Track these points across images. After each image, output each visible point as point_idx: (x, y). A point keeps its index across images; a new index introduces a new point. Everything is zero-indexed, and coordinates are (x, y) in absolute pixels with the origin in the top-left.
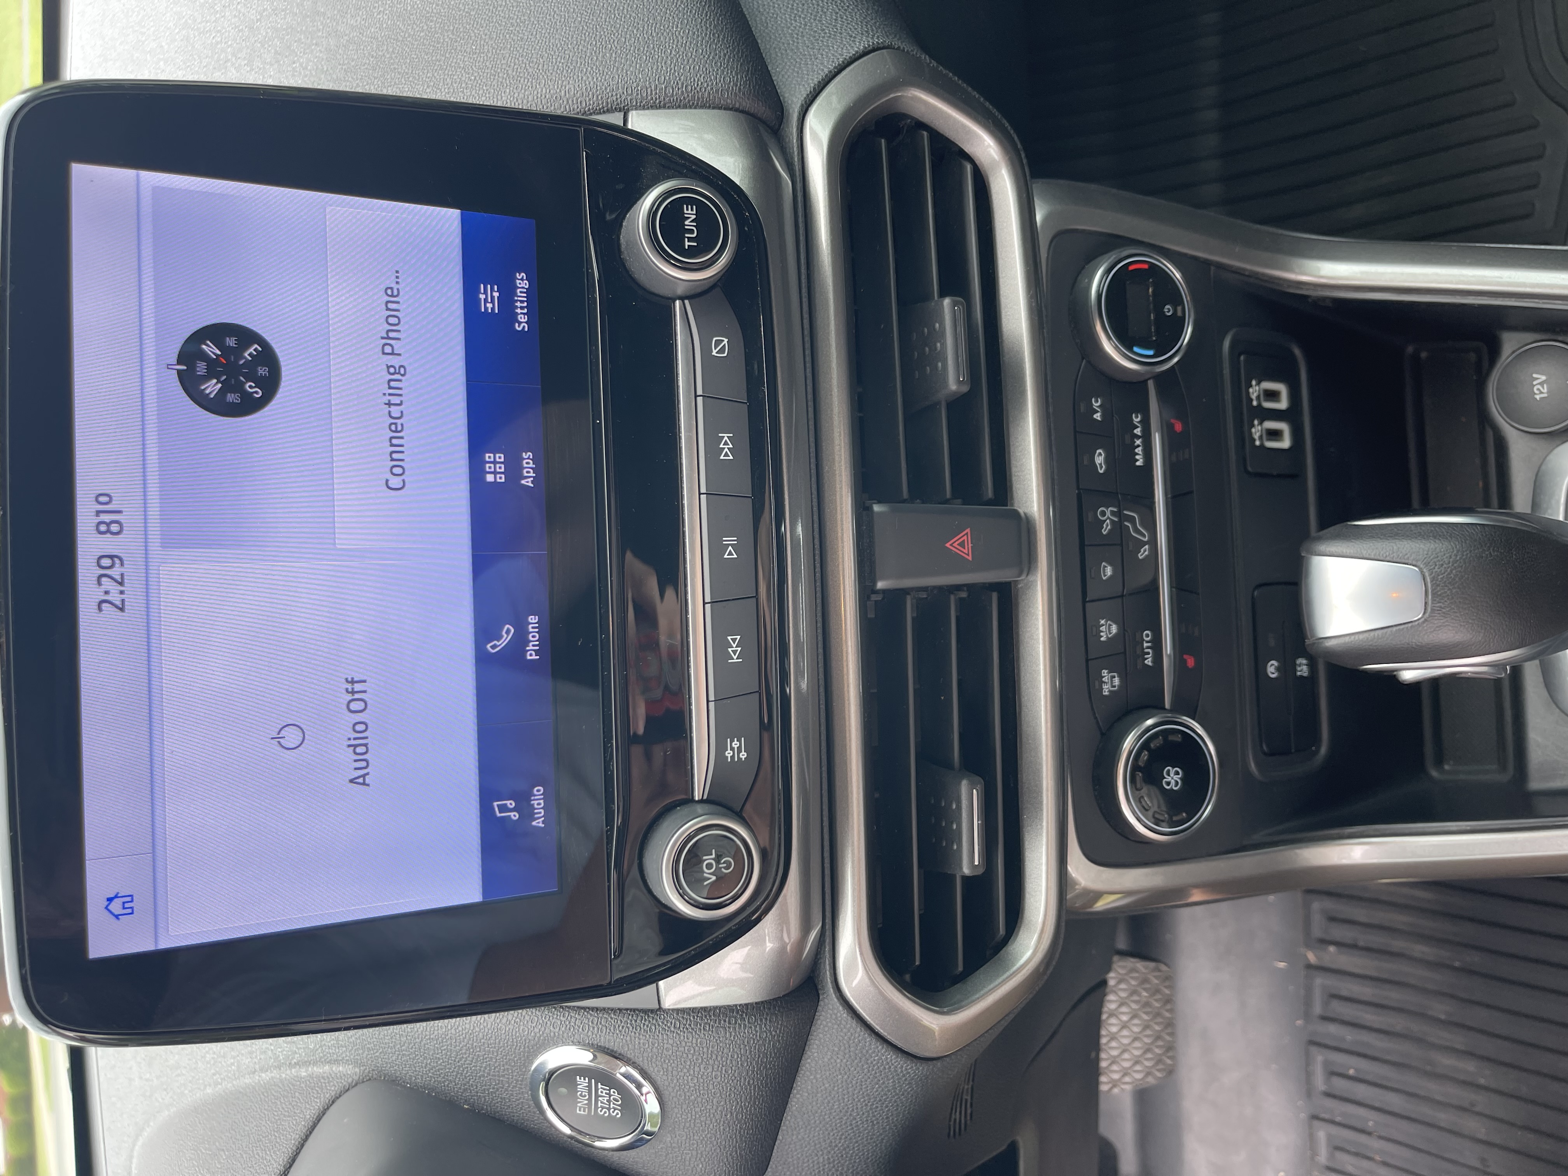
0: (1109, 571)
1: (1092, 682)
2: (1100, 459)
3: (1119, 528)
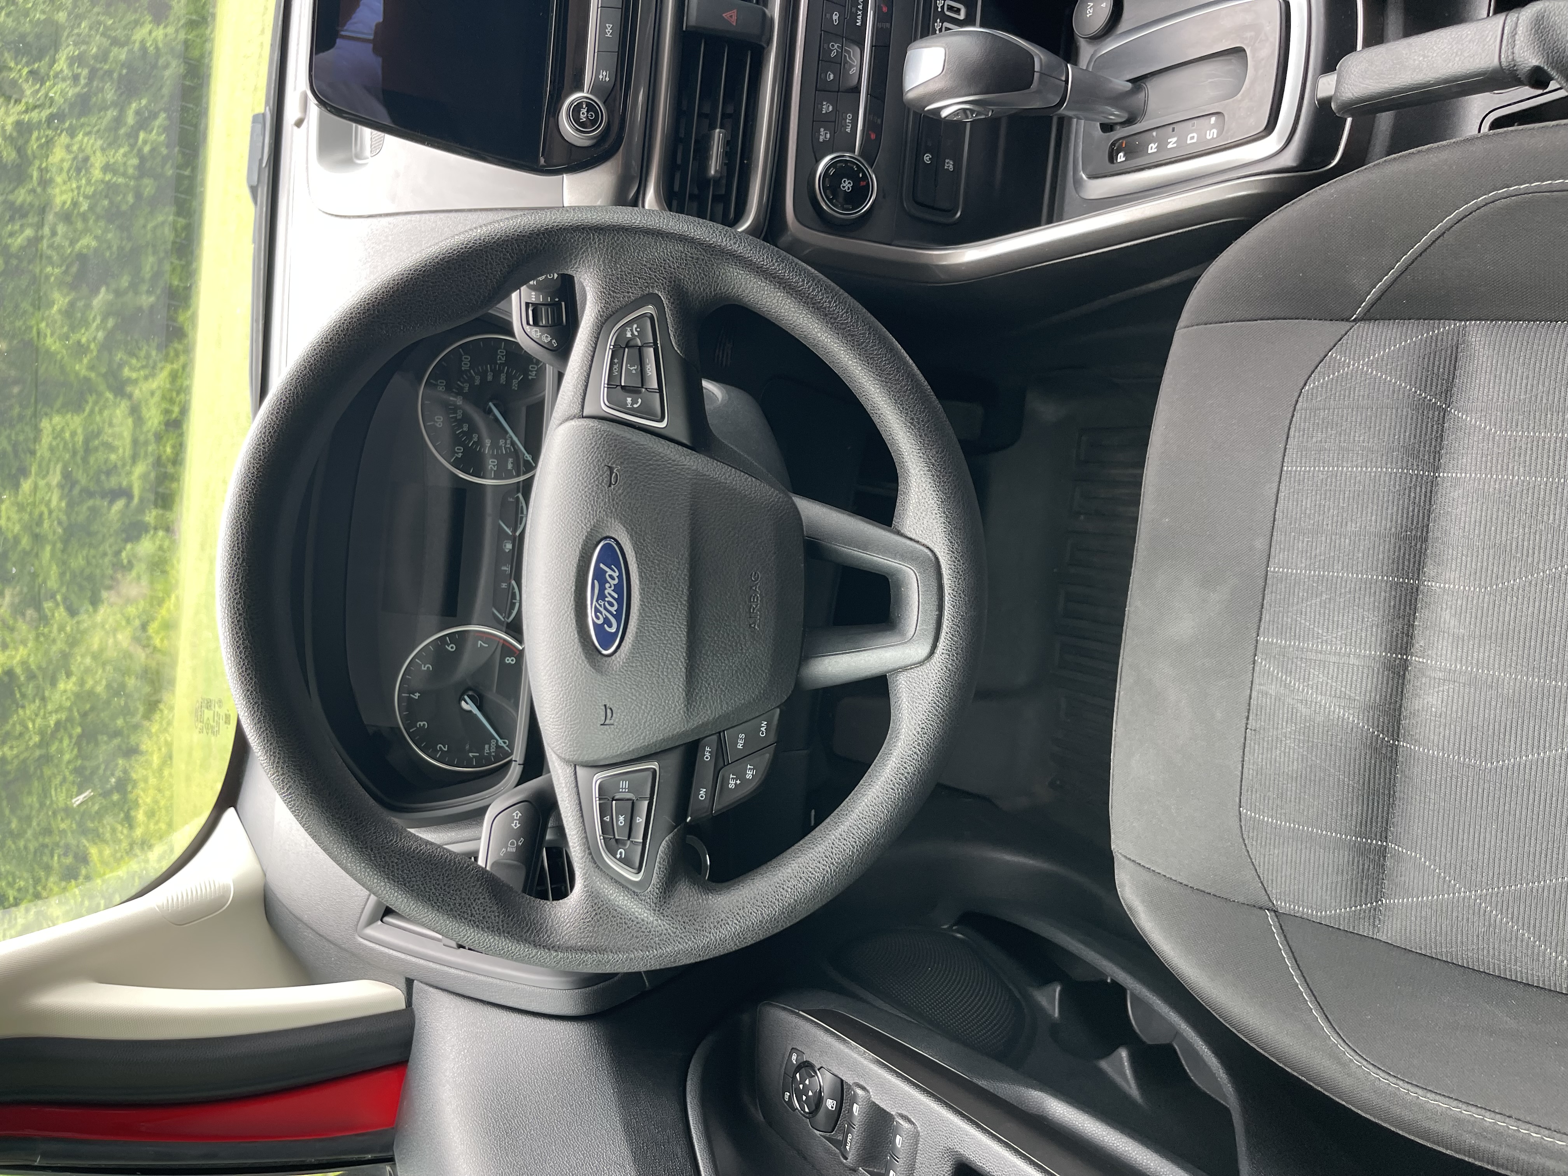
0: (832, 77)
1: (815, 134)
2: (835, 17)
3: (840, 54)
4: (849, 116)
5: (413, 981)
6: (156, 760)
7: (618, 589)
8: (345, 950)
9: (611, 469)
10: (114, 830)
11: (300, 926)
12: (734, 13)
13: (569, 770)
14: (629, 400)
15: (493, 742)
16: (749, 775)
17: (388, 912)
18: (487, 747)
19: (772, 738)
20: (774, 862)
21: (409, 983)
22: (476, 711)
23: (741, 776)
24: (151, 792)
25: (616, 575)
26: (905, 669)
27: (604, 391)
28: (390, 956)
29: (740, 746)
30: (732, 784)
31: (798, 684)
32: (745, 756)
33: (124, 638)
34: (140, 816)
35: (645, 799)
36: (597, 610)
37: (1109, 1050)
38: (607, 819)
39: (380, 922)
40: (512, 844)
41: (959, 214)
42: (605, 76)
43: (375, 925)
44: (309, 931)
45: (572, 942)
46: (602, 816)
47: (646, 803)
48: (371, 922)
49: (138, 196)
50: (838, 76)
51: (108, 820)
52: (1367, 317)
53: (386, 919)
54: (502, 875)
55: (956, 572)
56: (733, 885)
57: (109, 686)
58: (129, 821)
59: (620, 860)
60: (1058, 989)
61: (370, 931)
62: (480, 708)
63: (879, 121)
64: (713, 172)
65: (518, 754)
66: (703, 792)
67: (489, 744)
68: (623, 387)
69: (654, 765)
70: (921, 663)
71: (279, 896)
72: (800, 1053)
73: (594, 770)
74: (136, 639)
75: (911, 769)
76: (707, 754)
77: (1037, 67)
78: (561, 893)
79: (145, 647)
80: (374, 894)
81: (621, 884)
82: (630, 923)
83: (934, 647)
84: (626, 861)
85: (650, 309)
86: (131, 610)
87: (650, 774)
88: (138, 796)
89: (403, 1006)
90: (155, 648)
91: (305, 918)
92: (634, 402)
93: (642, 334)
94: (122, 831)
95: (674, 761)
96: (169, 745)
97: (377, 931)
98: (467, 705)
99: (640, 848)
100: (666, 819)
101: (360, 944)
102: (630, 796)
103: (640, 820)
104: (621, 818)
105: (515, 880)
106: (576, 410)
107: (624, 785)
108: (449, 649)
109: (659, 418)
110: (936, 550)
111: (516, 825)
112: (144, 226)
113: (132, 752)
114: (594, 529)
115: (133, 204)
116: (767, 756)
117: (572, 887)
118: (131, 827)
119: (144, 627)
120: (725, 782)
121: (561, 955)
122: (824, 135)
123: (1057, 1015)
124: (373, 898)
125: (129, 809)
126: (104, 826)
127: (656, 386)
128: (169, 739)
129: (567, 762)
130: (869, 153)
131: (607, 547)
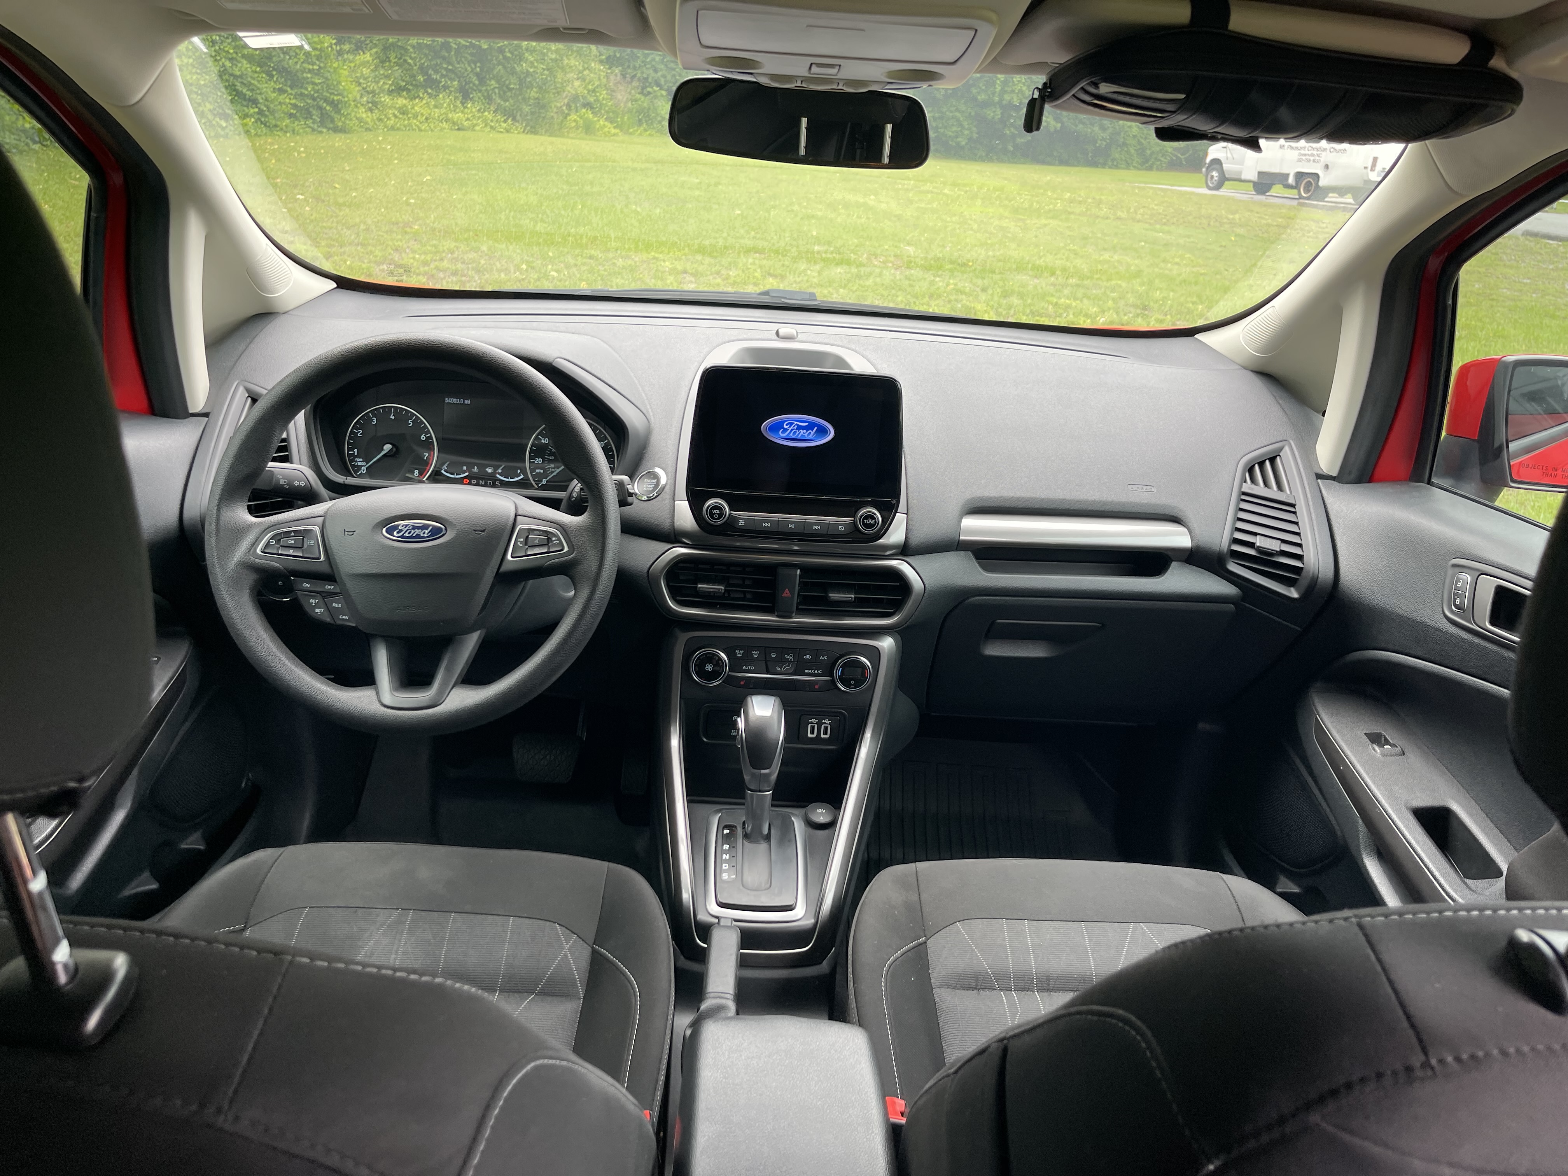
0: (774, 656)
1: (738, 647)
2: (808, 657)
3: (787, 661)
4: (752, 668)
5: (208, 417)
6: (457, 116)
7: (418, 536)
8: (229, 374)
9: (483, 531)
10: (388, 77)
11: (248, 340)
12: (789, 595)
13: (322, 513)
14: (522, 540)
15: (364, 464)
16: (317, 610)
17: (254, 400)
18: (361, 460)
19: (339, 622)
20: (268, 625)
21: (206, 415)
22: (383, 453)
23: (317, 606)
24: (426, 112)
25: (425, 535)
26: (377, 693)
27: (527, 527)
28: (224, 403)
29: (334, 605)
30: (312, 601)
31: (374, 636)
32: (328, 608)
33: (576, 86)
34: (401, 101)
35: (303, 554)
36: (407, 525)
37: (156, 877)
38: (293, 534)
39: (247, 395)
40: (285, 482)
41: (705, 740)
42: (741, 523)
43: (245, 392)
44: (244, 347)
45: (222, 518)
46: (294, 531)
47: (301, 555)
48: (248, 390)
49: (985, 104)
50: (774, 660)
51: (398, 72)
52: (594, 953)
53: (249, 399)
54: (264, 476)
55: (430, 716)
56: (255, 603)
57: (528, 73)
58: (398, 90)
59: (269, 542)
60: (202, 847)
61: (241, 389)
62: (385, 455)
63: (751, 686)
64: (699, 586)
65: (350, 481)
66: (308, 585)
67: (363, 461)
68: (527, 537)
69: (322, 558)
70: (380, 701)
71: (269, 326)
72: (157, 662)
73: (321, 527)
74: (575, 98)
75: (319, 697)
76: (329, 587)
77: (763, 771)
78: (252, 511)
79: (568, 106)
80: (267, 393)
81: (254, 544)
82: (233, 548)
83: (388, 707)
84: (268, 545)
85: (566, 549)
86: (603, 94)
87: (317, 556)
88: (422, 99)
89: (191, 411)
90: (568, 115)
91: (252, 345)
92: (521, 542)
93: (555, 545)
94: (388, 84)
95: (325, 569)
96: (472, 128)
97: (242, 394)
98: (387, 447)
99: (275, 552)
100: (292, 566)
101: (233, 384)
102: (305, 546)
103: (291, 552)
104: (292, 542)
105: (259, 484)
106: (520, 512)
107: (312, 543)
108: (423, 436)
109: (514, 556)
110: (442, 705)
111: (296, 483)
112: (957, 110)
113: (465, 95)
114: (451, 524)
115: (976, 99)
116: (328, 620)
117: (255, 517)
118: (390, 92)
119: (588, 105)
120: (313, 597)
121: (215, 511)
122: (739, 653)
123: (183, 846)
124: (265, 392)
125: (409, 91)
126: (391, 68)
127: (529, 553)
128: (477, 128)
129: (327, 512)
130: (729, 680)
131: (440, 530)
